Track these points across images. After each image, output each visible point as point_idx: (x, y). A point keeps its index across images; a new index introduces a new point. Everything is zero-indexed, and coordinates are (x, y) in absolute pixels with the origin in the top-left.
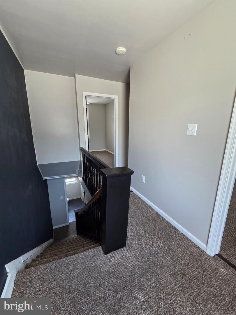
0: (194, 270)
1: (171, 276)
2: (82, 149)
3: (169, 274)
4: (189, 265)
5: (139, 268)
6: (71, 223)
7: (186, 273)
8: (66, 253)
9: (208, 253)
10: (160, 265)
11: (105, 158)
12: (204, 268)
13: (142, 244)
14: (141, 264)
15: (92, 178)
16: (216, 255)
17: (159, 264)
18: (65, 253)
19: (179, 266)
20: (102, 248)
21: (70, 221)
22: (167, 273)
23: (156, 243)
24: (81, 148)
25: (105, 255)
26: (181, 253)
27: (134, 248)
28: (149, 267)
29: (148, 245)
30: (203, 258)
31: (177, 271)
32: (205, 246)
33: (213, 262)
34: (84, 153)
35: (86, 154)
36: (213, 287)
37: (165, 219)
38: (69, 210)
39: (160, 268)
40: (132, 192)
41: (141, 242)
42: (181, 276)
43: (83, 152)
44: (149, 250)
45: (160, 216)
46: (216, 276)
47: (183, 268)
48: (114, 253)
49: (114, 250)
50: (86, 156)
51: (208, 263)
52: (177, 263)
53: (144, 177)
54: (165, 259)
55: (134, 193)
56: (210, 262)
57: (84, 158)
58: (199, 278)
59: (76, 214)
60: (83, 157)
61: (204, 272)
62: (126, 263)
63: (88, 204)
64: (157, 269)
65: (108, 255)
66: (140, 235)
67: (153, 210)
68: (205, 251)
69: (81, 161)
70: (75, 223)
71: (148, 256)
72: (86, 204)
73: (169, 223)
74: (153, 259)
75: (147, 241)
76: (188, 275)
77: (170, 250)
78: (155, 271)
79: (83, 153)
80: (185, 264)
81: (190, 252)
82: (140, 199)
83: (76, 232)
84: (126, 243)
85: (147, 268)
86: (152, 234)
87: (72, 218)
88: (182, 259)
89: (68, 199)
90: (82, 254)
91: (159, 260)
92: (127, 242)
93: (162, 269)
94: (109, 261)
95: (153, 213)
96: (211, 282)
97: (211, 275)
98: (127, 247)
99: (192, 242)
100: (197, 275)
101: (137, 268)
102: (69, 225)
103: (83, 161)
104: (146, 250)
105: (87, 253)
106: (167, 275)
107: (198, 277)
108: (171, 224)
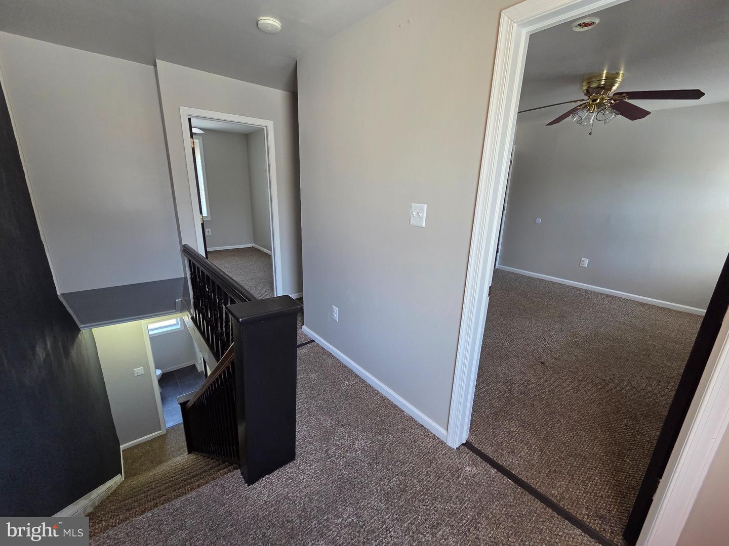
0: (423, 479)
1: (381, 498)
2: (187, 251)
3: (378, 496)
4: (415, 472)
5: (320, 497)
6: (172, 428)
7: (407, 487)
8: (156, 499)
9: (449, 444)
10: (362, 483)
11: (252, 265)
12: (440, 472)
13: (328, 450)
14: (324, 488)
15: (216, 319)
16: (463, 444)
17: (361, 481)
18: (153, 500)
19: (397, 477)
20: (242, 473)
21: (170, 424)
22: (373, 494)
23: (357, 442)
24: (184, 246)
25: (249, 485)
26: (402, 454)
27: (313, 461)
28: (341, 490)
29: (341, 450)
30: (440, 454)
31: (392, 487)
32: (445, 432)
33: (455, 459)
34: (193, 261)
35: (197, 264)
36: (451, 500)
37: (378, 392)
38: (163, 399)
39: (361, 489)
40: (314, 343)
41: (327, 446)
42: (399, 495)
43: (191, 259)
44: (343, 457)
45: (369, 386)
46: (458, 481)
47: (403, 479)
48: (269, 479)
49: (269, 473)
50: (198, 269)
51: (448, 461)
52: (393, 472)
53: (336, 310)
54: (372, 469)
55: (318, 345)
56: (451, 459)
57: (193, 274)
58: (429, 492)
59: (183, 405)
60: (191, 270)
61: (439, 478)
62: (293, 493)
63: (212, 374)
64: (355, 491)
65: (256, 485)
66: (326, 431)
67: (357, 376)
68: (445, 442)
69: (186, 278)
70: (183, 426)
71: (341, 470)
72: (209, 374)
73: (386, 398)
74: (349, 475)
75: (341, 441)
76: (411, 489)
77: (383, 450)
78: (351, 496)
79: (190, 261)
80: (409, 471)
81: (419, 447)
82: (330, 355)
83: (186, 449)
84: (295, 453)
85: (337, 494)
86: (351, 426)
87: (173, 418)
88: (403, 464)
89: (159, 372)
90: (194, 494)
91: (361, 475)
92: (298, 450)
93: (365, 490)
94: (256, 496)
95: (356, 383)
96: (448, 493)
97: (451, 480)
98: (297, 461)
99: (425, 428)
100: (427, 486)
101: (316, 498)
102: (166, 435)
103: (192, 279)
104: (337, 459)
105: (206, 489)
106: (373, 498)
107: (428, 490)
108: (388, 400)
